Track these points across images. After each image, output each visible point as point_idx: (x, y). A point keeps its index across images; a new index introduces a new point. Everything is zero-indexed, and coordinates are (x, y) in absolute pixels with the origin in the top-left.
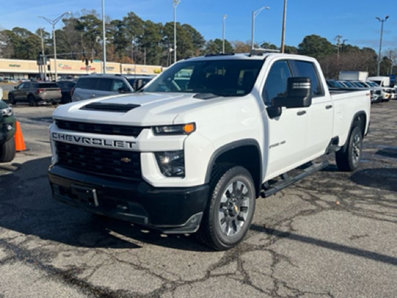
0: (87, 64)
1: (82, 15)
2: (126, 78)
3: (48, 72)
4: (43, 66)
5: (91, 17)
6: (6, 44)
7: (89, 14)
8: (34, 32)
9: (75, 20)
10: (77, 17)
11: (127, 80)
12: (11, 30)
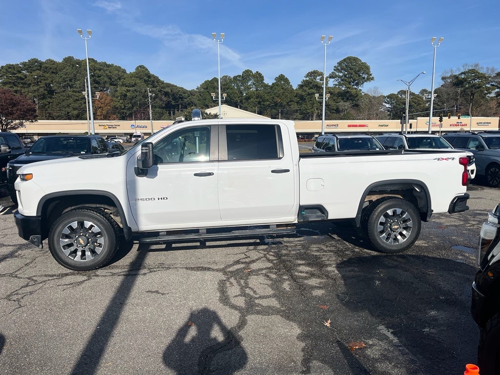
0: (441, 120)
1: (462, 70)
2: (481, 136)
3: (409, 130)
4: (405, 125)
5: (472, 71)
6: (390, 106)
7: (471, 68)
8: (417, 93)
9: (455, 76)
10: (457, 73)
11: (483, 138)
12: (396, 93)
